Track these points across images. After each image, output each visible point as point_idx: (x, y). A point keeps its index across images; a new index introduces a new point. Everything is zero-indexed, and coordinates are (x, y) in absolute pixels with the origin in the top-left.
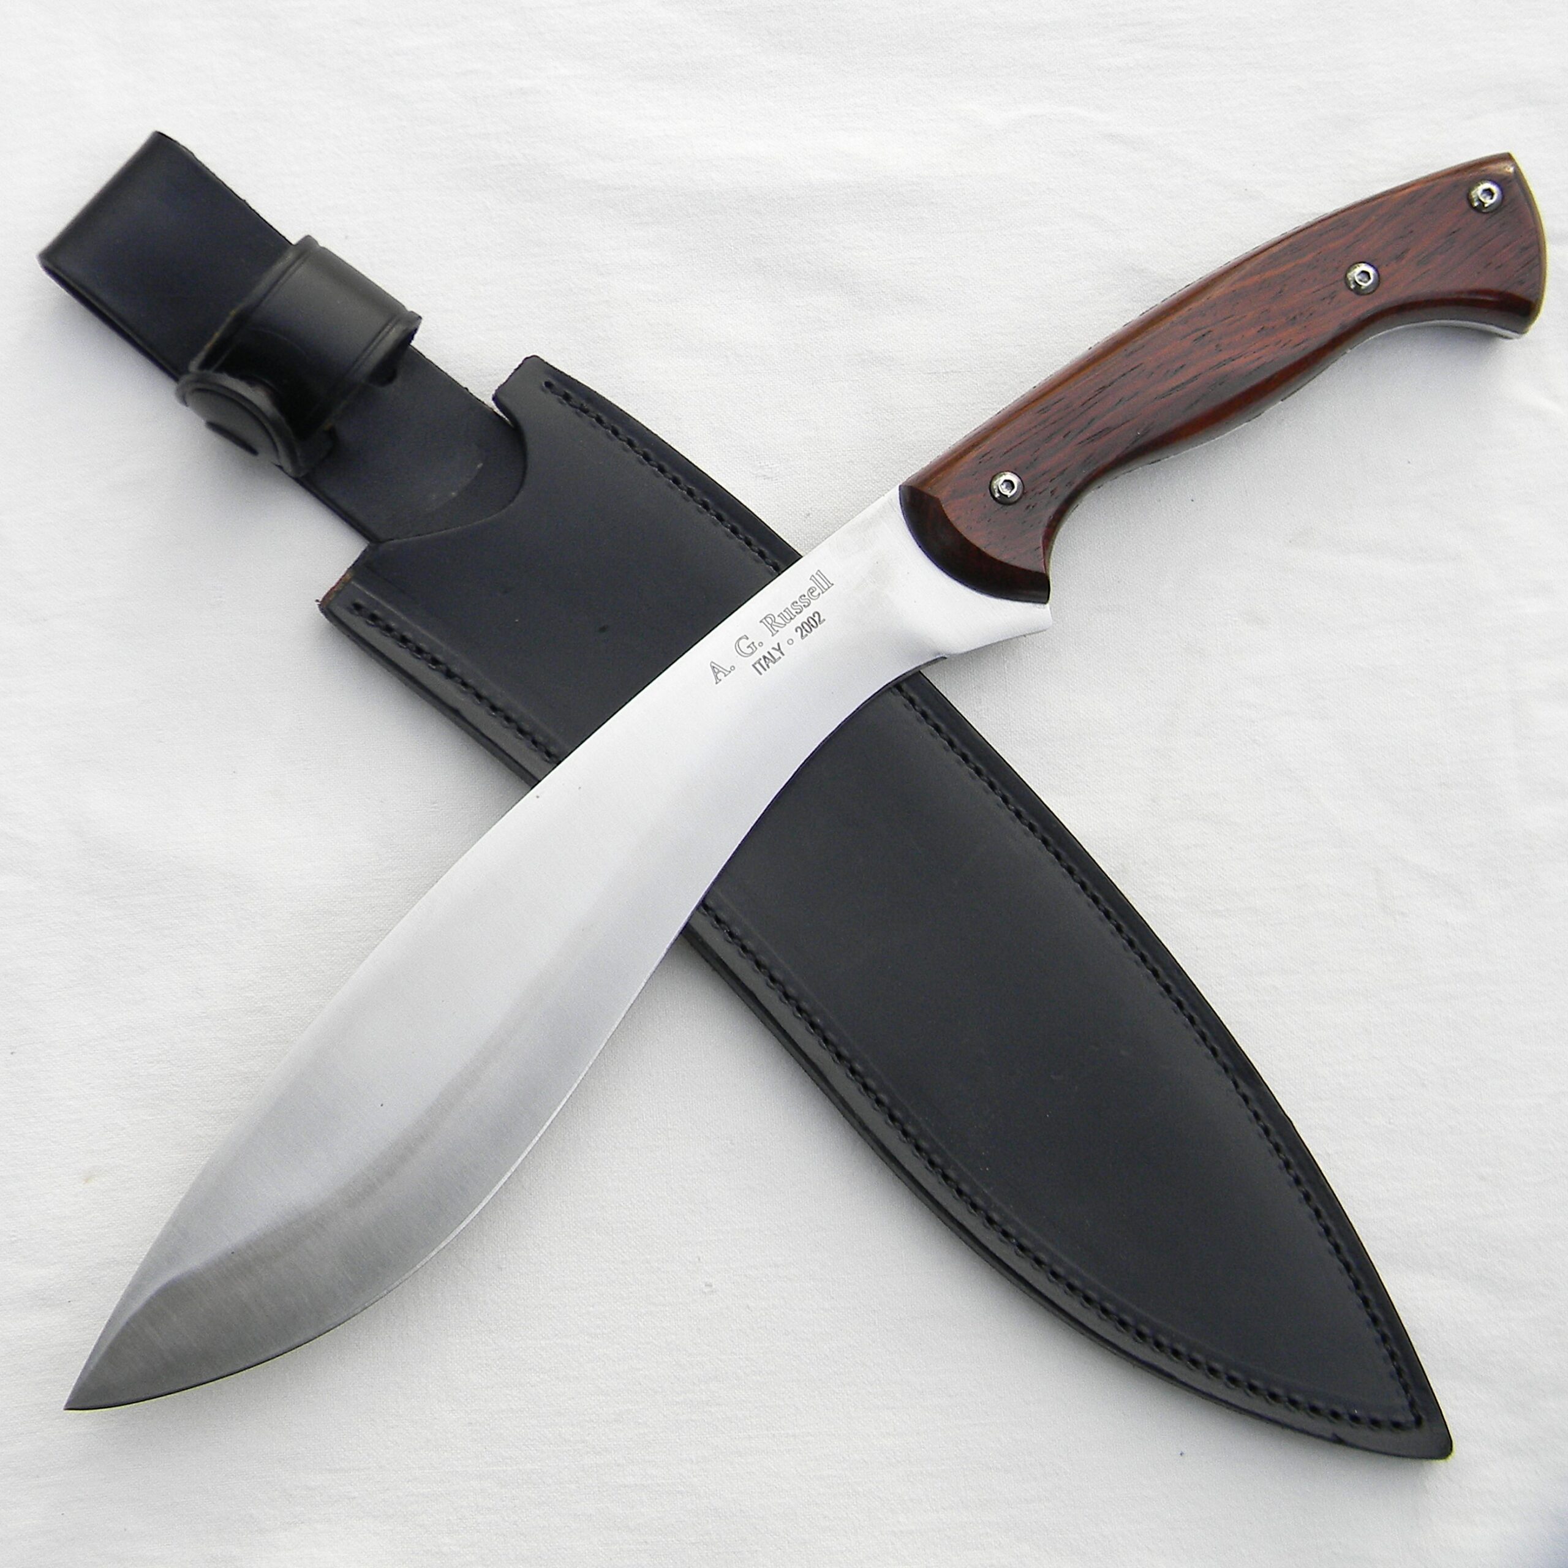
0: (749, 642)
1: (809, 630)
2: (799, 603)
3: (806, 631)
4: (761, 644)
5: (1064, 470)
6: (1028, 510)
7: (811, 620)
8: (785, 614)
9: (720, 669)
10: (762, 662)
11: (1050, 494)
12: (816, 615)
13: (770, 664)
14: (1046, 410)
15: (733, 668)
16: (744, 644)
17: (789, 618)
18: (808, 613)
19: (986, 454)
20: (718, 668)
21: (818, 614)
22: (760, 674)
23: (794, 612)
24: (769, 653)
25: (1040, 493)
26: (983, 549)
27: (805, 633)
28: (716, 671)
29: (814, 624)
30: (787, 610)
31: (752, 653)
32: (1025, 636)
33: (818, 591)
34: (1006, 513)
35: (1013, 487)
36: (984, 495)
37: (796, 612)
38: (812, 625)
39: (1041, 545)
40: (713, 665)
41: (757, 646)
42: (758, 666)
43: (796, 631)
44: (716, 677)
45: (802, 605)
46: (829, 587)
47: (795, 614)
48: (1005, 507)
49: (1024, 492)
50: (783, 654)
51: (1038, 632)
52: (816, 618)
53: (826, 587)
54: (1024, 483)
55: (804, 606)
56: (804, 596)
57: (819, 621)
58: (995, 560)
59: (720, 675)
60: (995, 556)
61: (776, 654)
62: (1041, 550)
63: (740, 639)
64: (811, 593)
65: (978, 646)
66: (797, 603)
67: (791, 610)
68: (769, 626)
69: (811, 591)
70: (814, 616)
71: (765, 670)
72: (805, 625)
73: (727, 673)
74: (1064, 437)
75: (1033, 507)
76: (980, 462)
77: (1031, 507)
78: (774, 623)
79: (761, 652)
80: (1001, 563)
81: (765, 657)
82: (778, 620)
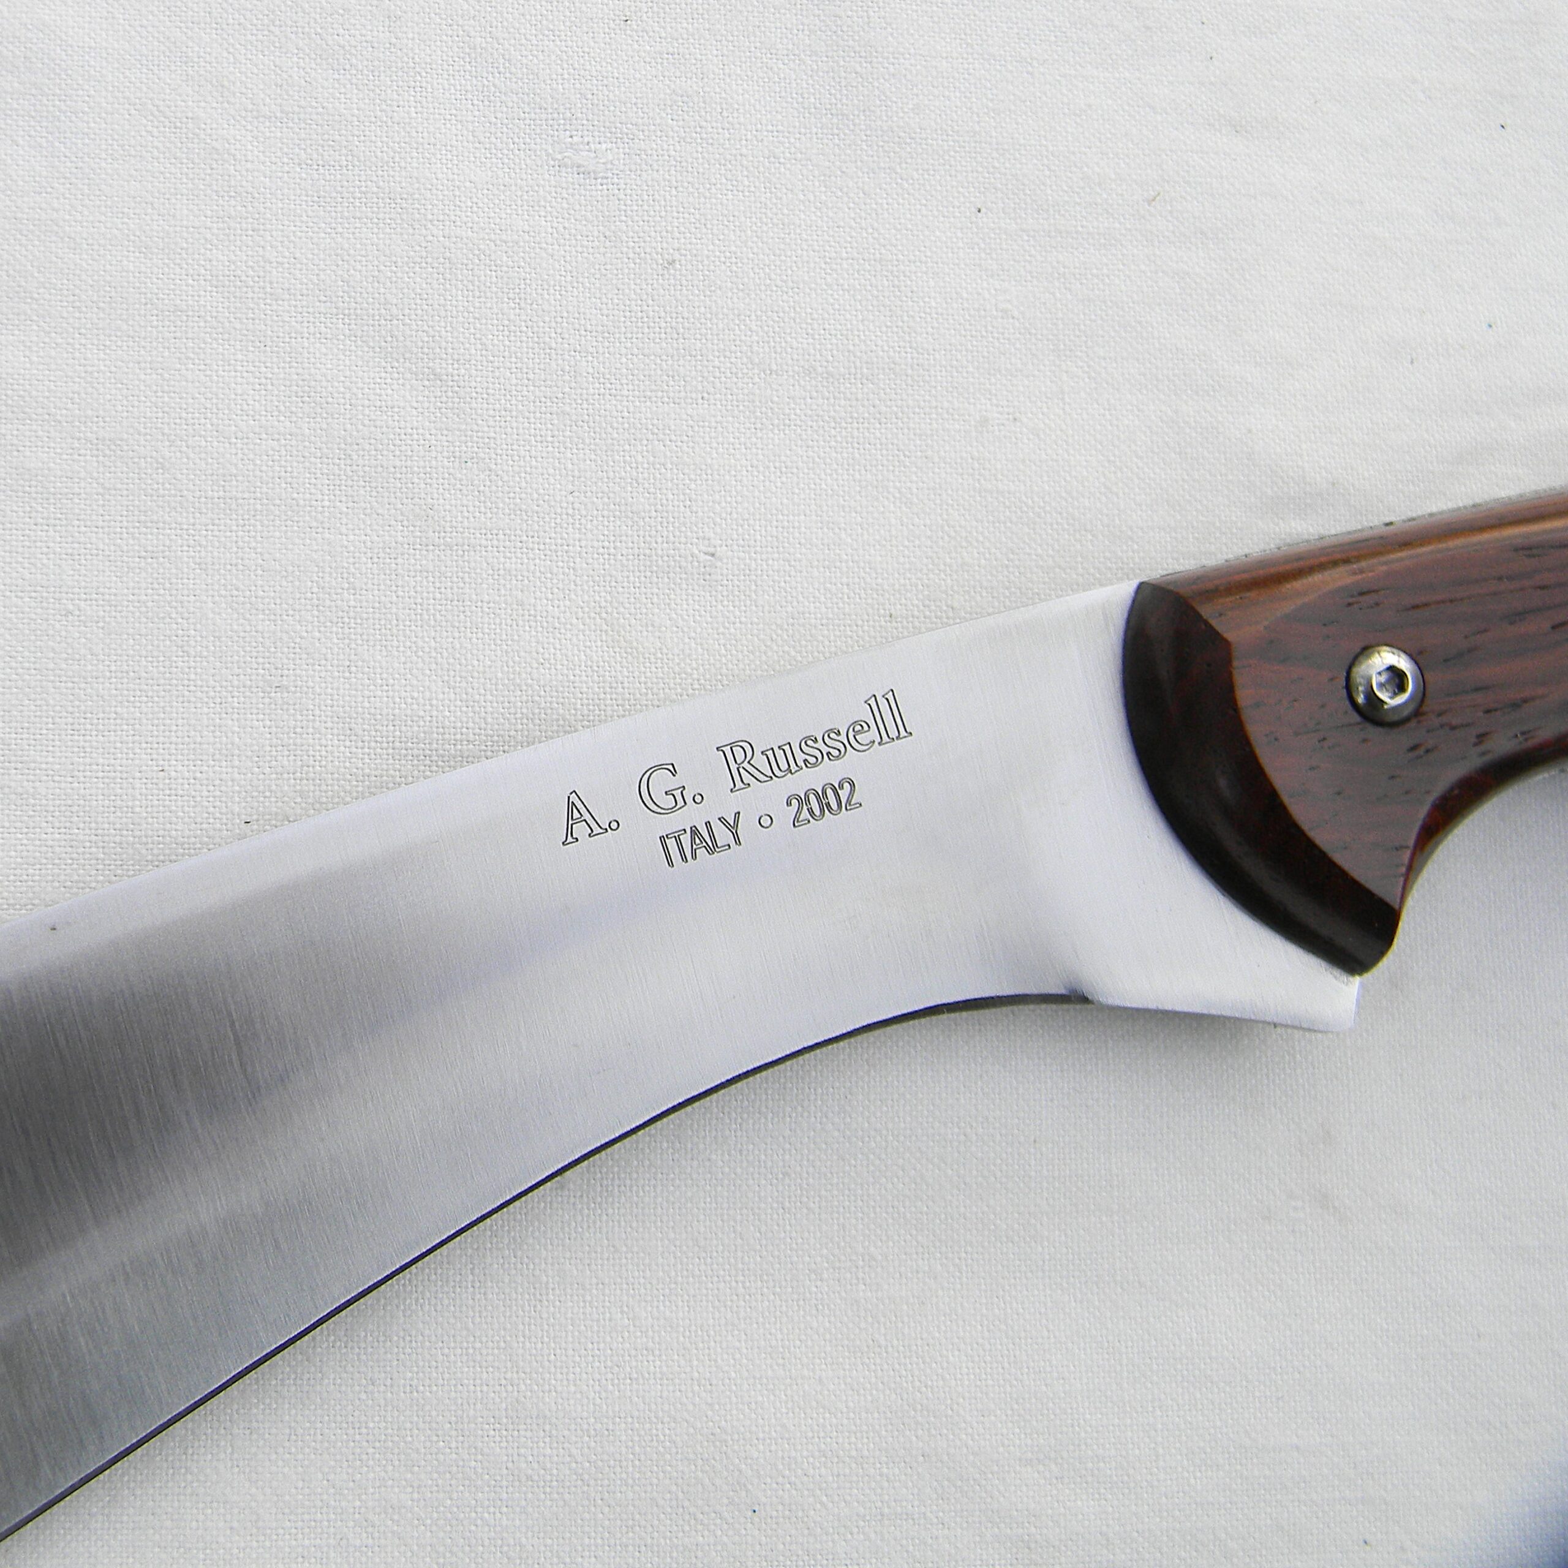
0: (673, 783)
1: (817, 812)
2: (820, 745)
3: (811, 812)
4: (699, 799)
5: (1525, 701)
6: (1411, 755)
7: (829, 792)
8: (780, 754)
9: (587, 816)
10: (686, 839)
11: (1473, 740)
12: (846, 786)
13: (701, 852)
14: (1535, 551)
15: (614, 825)
16: (661, 782)
17: (784, 766)
18: (828, 773)
19: (1369, 592)
20: (583, 810)
21: (852, 785)
22: (671, 863)
23: (800, 757)
24: (708, 824)
25: (1453, 728)
26: (1286, 799)
27: (805, 814)
28: (576, 815)
29: (834, 806)
30: (787, 748)
31: (672, 810)
32: (1275, 1026)
33: (873, 734)
34: (1365, 740)
35: (1401, 688)
36: (1332, 679)
37: (805, 761)
38: (828, 805)
39: (1411, 842)
40: (573, 797)
41: (689, 800)
42: (671, 843)
43: (789, 804)
44: (569, 831)
45: (825, 750)
46: (898, 738)
47: (801, 763)
48: (1368, 725)
49: (1418, 710)
50: (738, 842)
51: (1309, 1030)
52: (844, 794)
53: (893, 733)
54: (1429, 690)
55: (828, 753)
56: (839, 733)
57: (849, 801)
58: (1302, 833)
59: (580, 830)
60: (1305, 826)
61: (723, 835)
62: (1406, 855)
63: (660, 767)
64: (856, 733)
65: (1178, 1008)
66: (816, 741)
67: (796, 750)
68: (734, 767)
69: (858, 727)
70: (841, 787)
71: (684, 859)
72: (812, 797)
73: (597, 830)
74: (1554, 627)
75: (1428, 751)
76: (1349, 605)
77: (1421, 751)
78: (745, 765)
79: (692, 816)
80: (1311, 845)
81: (694, 831)
82: (760, 761)
